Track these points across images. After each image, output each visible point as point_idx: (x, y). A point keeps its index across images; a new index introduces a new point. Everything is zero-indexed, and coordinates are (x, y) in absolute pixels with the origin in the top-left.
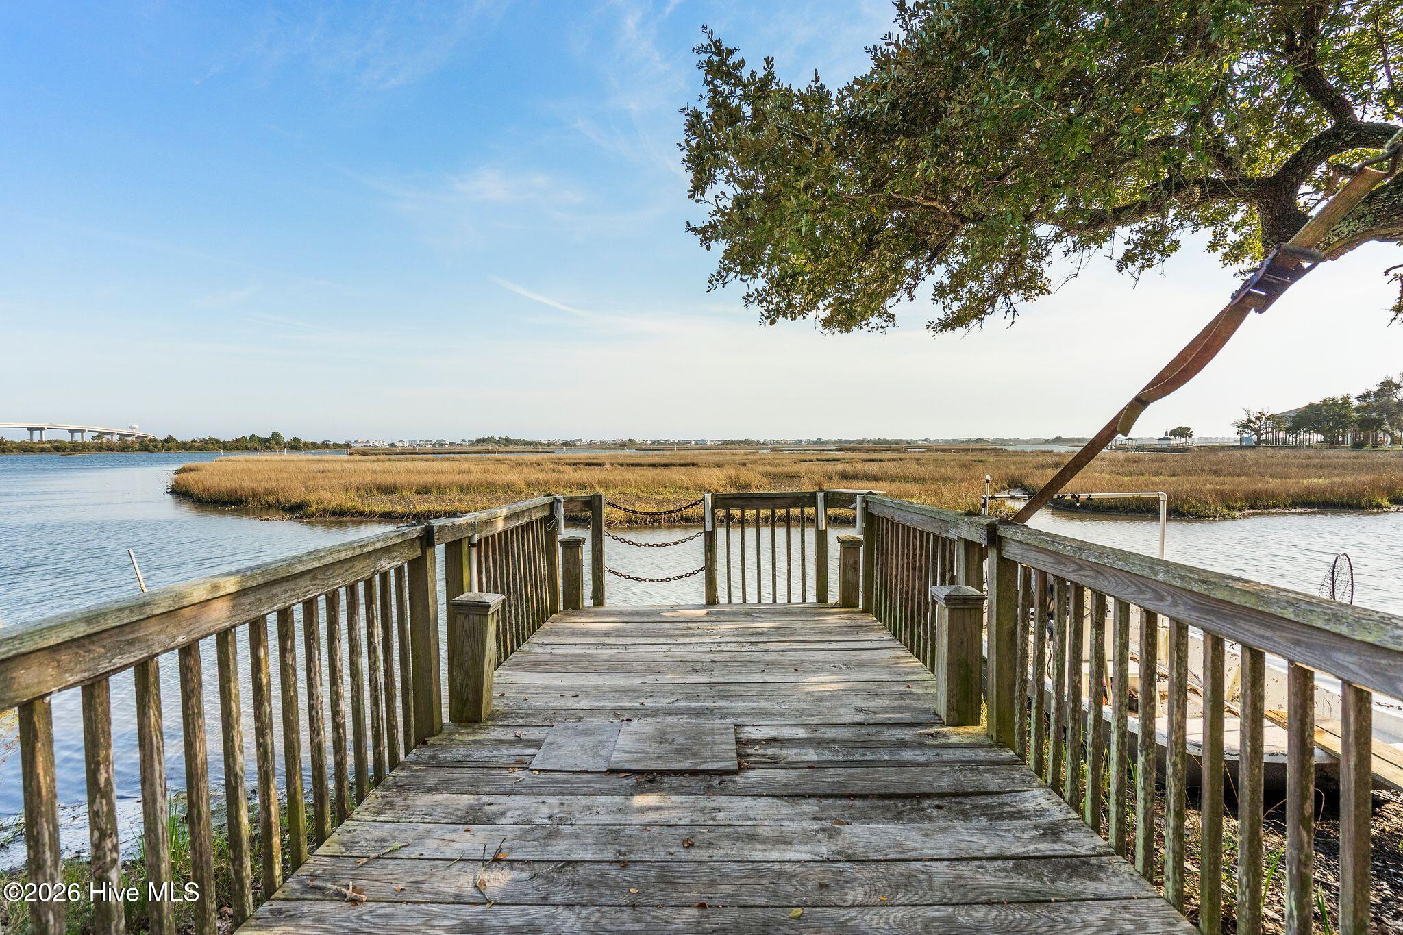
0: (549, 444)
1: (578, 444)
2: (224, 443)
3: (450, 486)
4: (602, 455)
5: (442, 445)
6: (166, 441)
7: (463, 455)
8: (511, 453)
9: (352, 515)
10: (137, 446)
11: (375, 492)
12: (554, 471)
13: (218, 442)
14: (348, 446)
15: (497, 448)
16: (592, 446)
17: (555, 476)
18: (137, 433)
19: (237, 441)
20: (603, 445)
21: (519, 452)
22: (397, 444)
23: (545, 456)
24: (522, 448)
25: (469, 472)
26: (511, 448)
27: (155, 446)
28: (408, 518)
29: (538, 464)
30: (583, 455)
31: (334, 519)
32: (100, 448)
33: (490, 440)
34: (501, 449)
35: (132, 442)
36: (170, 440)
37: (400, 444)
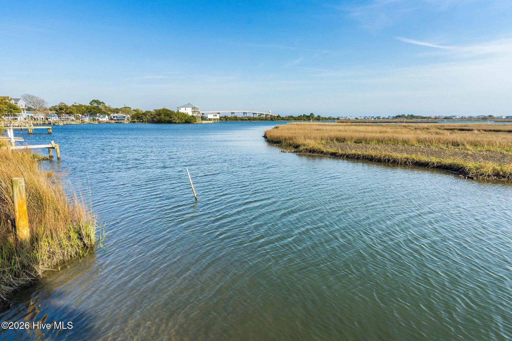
0: (436, 118)
1: (454, 118)
2: (295, 118)
3: (372, 140)
4: (470, 124)
5: (379, 118)
6: (278, 117)
7: (386, 124)
8: (413, 122)
9: (318, 152)
10: (269, 119)
11: (335, 141)
12: (437, 133)
13: (293, 117)
14: (338, 119)
15: (405, 120)
16: (463, 119)
17: (438, 136)
18: (270, 114)
19: (299, 117)
20: (470, 119)
21: (417, 122)
22: (359, 118)
23: (432, 124)
24: (420, 120)
25: (386, 132)
26: (414, 120)
27: (275, 119)
28: (343, 156)
29: (428, 129)
30: (457, 125)
31: (310, 154)
32: (260, 120)
33: (403, 116)
34: (408, 121)
35: (268, 117)
36: (278, 116)
37: (360, 118)
